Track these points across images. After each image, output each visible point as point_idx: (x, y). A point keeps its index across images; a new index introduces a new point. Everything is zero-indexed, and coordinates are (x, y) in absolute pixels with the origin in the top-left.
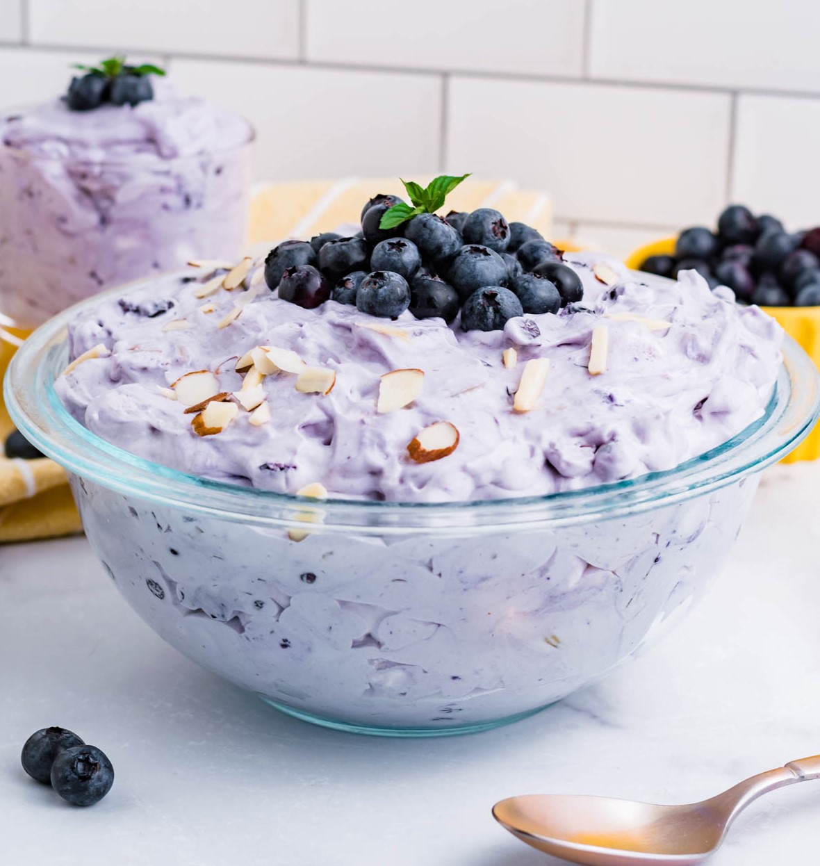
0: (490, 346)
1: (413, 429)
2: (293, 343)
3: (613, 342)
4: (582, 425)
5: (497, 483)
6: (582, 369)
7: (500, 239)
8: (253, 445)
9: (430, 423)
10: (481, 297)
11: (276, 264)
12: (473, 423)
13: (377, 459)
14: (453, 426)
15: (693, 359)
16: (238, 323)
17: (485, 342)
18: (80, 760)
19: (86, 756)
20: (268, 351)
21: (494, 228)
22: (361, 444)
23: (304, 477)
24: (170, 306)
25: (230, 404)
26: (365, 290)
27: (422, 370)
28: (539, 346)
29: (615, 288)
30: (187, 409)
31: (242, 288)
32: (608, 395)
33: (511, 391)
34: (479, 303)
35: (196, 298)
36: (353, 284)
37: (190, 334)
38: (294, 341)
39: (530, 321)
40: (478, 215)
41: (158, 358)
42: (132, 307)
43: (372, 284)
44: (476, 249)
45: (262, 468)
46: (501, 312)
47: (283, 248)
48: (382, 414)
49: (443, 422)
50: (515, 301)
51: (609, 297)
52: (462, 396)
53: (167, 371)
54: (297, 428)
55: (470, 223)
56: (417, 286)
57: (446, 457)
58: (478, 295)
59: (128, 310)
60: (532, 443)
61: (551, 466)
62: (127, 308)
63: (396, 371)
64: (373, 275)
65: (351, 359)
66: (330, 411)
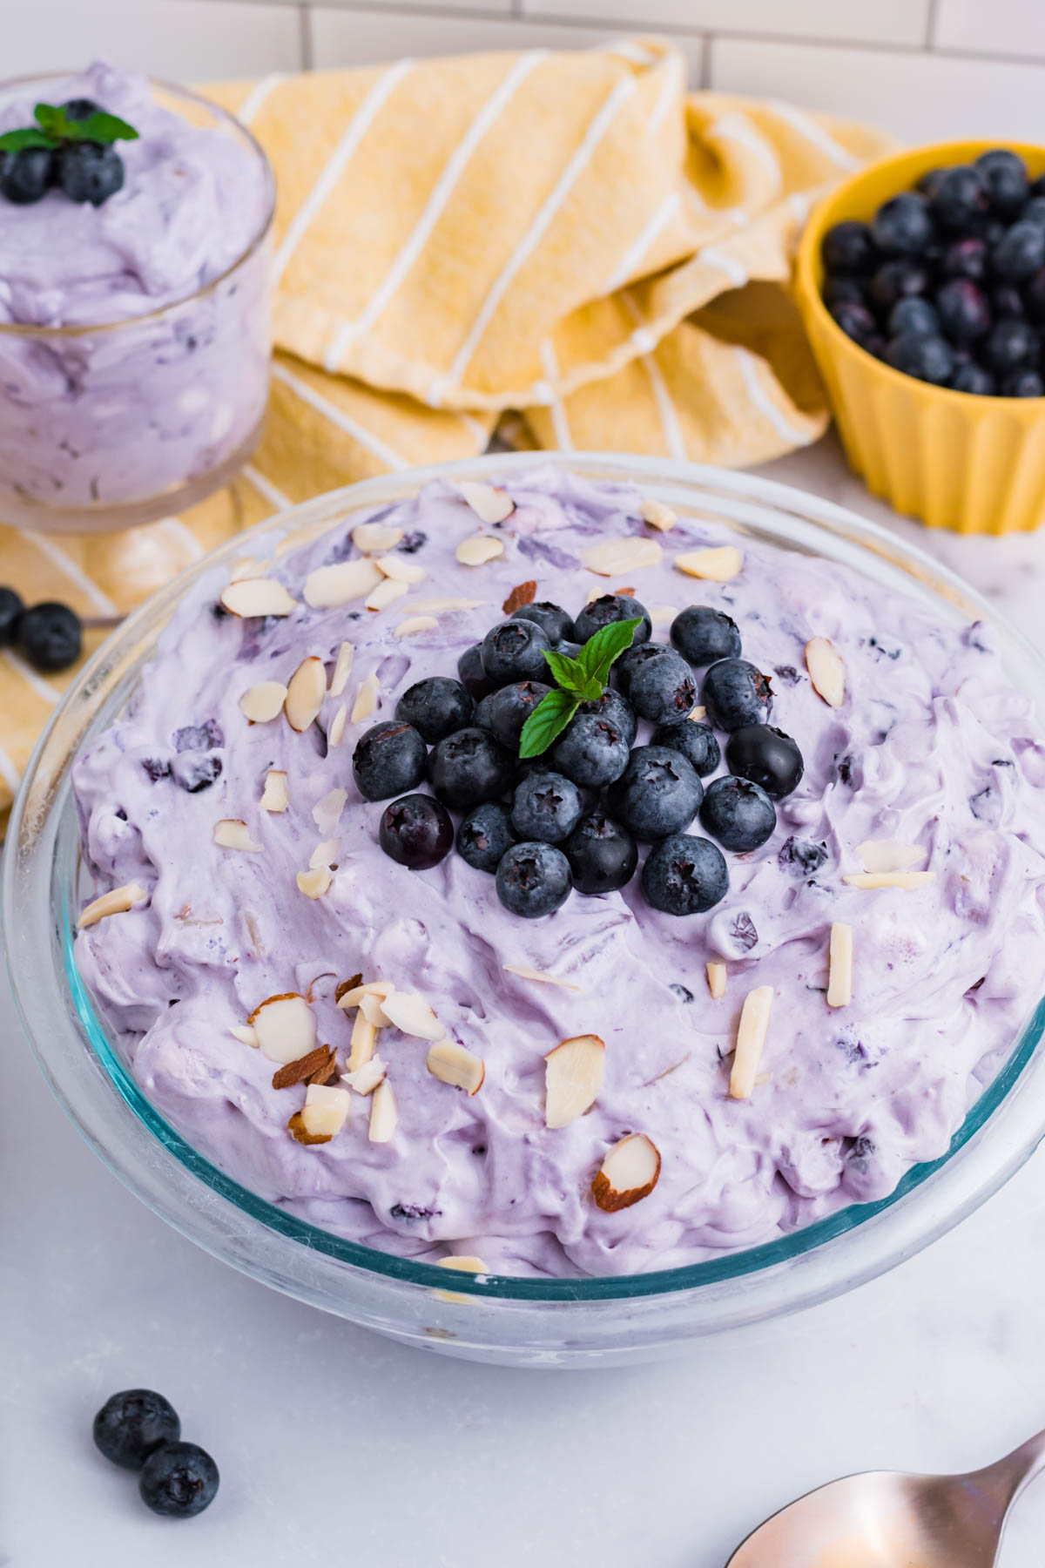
0: (686, 944)
1: (597, 1147)
2: (414, 975)
3: (860, 944)
4: (823, 1115)
5: (715, 1226)
6: (817, 996)
8: (379, 1167)
9: (619, 1134)
10: (670, 869)
11: (370, 774)
12: (677, 1129)
13: (550, 1201)
14: (651, 1144)
15: (964, 917)
16: (326, 901)
18: (175, 1479)
19: (183, 1473)
20: (383, 998)
21: (677, 699)
22: (528, 1180)
23: (452, 1220)
24: (216, 770)
25: (338, 1095)
26: (511, 887)
27: (601, 1037)
28: (758, 960)
29: (847, 759)
30: (276, 1074)
31: (315, 729)
32: (857, 1045)
33: (724, 1052)
34: (668, 878)
35: (246, 722)
36: (488, 842)
37: (256, 868)
38: (416, 972)
39: (744, 918)
40: (653, 680)
41: (220, 939)
42: (161, 768)
43: (519, 881)
44: (656, 765)
45: (395, 1213)
46: (701, 892)
47: (378, 747)
48: (553, 1130)
49: (638, 1134)
50: (719, 868)
51: (839, 774)
52: (659, 1082)
53: (237, 973)
54: (438, 1143)
55: (642, 692)
56: (579, 849)
57: (645, 1199)
58: (667, 865)
59: (157, 775)
60: (758, 1148)
61: (784, 1180)
62: (155, 771)
63: (565, 1041)
64: (520, 860)
65: (499, 1009)
66: (479, 1114)
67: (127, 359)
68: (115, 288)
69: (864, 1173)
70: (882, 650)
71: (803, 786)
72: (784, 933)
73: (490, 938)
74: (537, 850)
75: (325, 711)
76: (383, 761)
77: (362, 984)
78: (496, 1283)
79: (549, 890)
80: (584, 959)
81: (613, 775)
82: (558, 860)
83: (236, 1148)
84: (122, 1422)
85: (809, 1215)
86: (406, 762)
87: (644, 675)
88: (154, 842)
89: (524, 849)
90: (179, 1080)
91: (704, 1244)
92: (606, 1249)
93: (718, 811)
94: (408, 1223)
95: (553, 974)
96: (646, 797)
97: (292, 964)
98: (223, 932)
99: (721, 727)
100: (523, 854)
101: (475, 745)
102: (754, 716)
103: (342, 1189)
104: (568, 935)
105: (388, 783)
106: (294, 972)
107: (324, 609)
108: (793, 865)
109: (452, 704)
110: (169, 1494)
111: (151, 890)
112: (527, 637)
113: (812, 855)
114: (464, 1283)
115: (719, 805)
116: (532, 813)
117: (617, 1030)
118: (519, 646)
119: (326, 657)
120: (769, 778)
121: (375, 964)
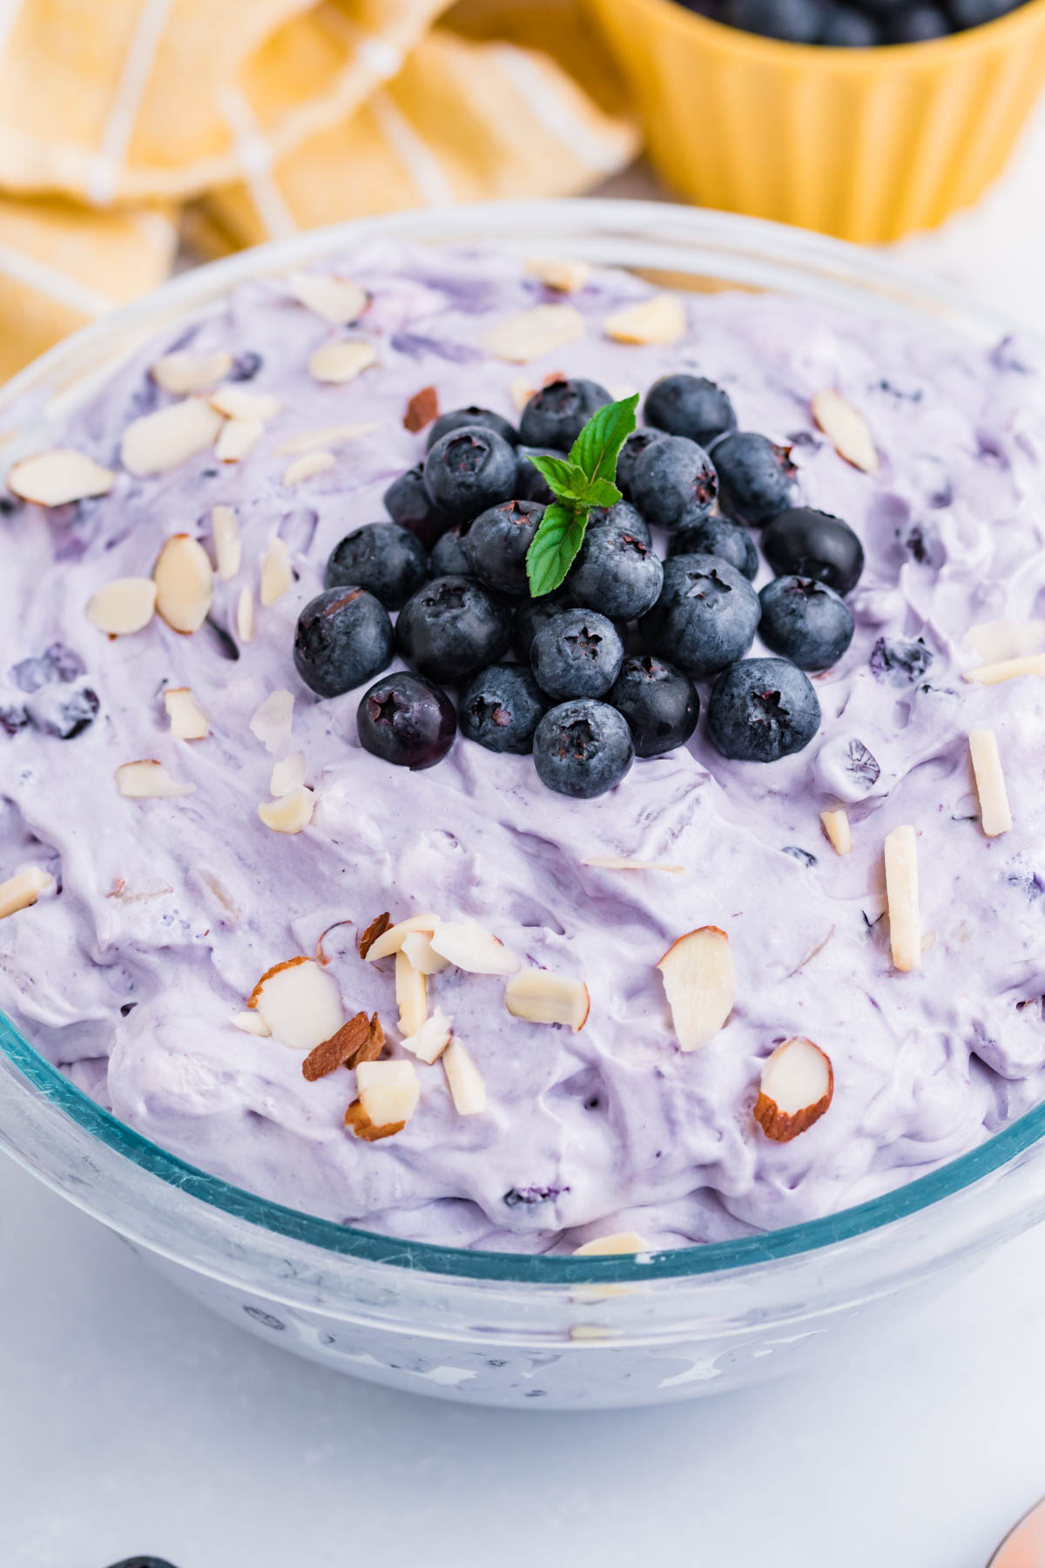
0: (787, 795)
1: (748, 1065)
2: (461, 897)
3: (1008, 751)
4: (1016, 972)
6: (968, 827)
8: (473, 1148)
9: (770, 1045)
10: (749, 703)
12: (841, 1023)
13: (706, 1146)
14: (815, 1046)
16: (316, 833)
17: (776, 787)
20: (430, 934)
21: (698, 492)
22: (671, 1123)
23: (583, 1196)
24: (93, 704)
25: (399, 1069)
26: (561, 761)
27: (720, 927)
28: (886, 796)
29: (915, 531)
30: (305, 1062)
31: (208, 627)
32: (1032, 878)
33: (873, 918)
34: (750, 716)
35: (105, 639)
36: (509, 714)
37: (194, 816)
38: (464, 893)
39: (857, 746)
40: (663, 471)
41: (176, 912)
42: (16, 715)
43: (573, 751)
44: (698, 576)
45: (510, 1201)
46: (792, 725)
47: (331, 624)
48: (689, 1054)
49: (795, 1039)
50: (807, 693)
51: (910, 553)
52: (805, 969)
53: (211, 949)
54: (542, 1102)
55: (653, 489)
57: (823, 1117)
58: (744, 699)
59: (14, 725)
60: (943, 1028)
61: (983, 1064)
62: (10, 722)
63: (675, 942)
64: (567, 724)
65: (582, 918)
66: (590, 1055)
70: (899, 395)
71: (865, 579)
72: (907, 758)
73: (548, 832)
74: (585, 708)
75: (219, 602)
76: (343, 640)
77: (391, 926)
78: (663, 1259)
79: (612, 754)
80: (673, 834)
81: (651, 598)
82: (614, 716)
83: (273, 1170)
85: (1022, 1101)
86: (369, 637)
87: (650, 467)
89: (567, 710)
90: (181, 1097)
91: (903, 1163)
92: (786, 1191)
93: (786, 625)
94: (530, 1211)
95: (644, 857)
96: (695, 619)
97: (284, 924)
98: (177, 901)
99: (745, 521)
100: (567, 716)
101: (460, 596)
102: (783, 499)
103: (428, 1189)
104: (643, 810)
105: (354, 666)
106: (290, 932)
107: (155, 476)
108: (893, 672)
109: (403, 554)
111: (58, 872)
112: (485, 446)
113: (915, 656)
114: (623, 1268)
115: (783, 616)
116: (566, 662)
117: (736, 915)
118: (480, 461)
119: (196, 532)
120: (829, 572)
121: (407, 895)
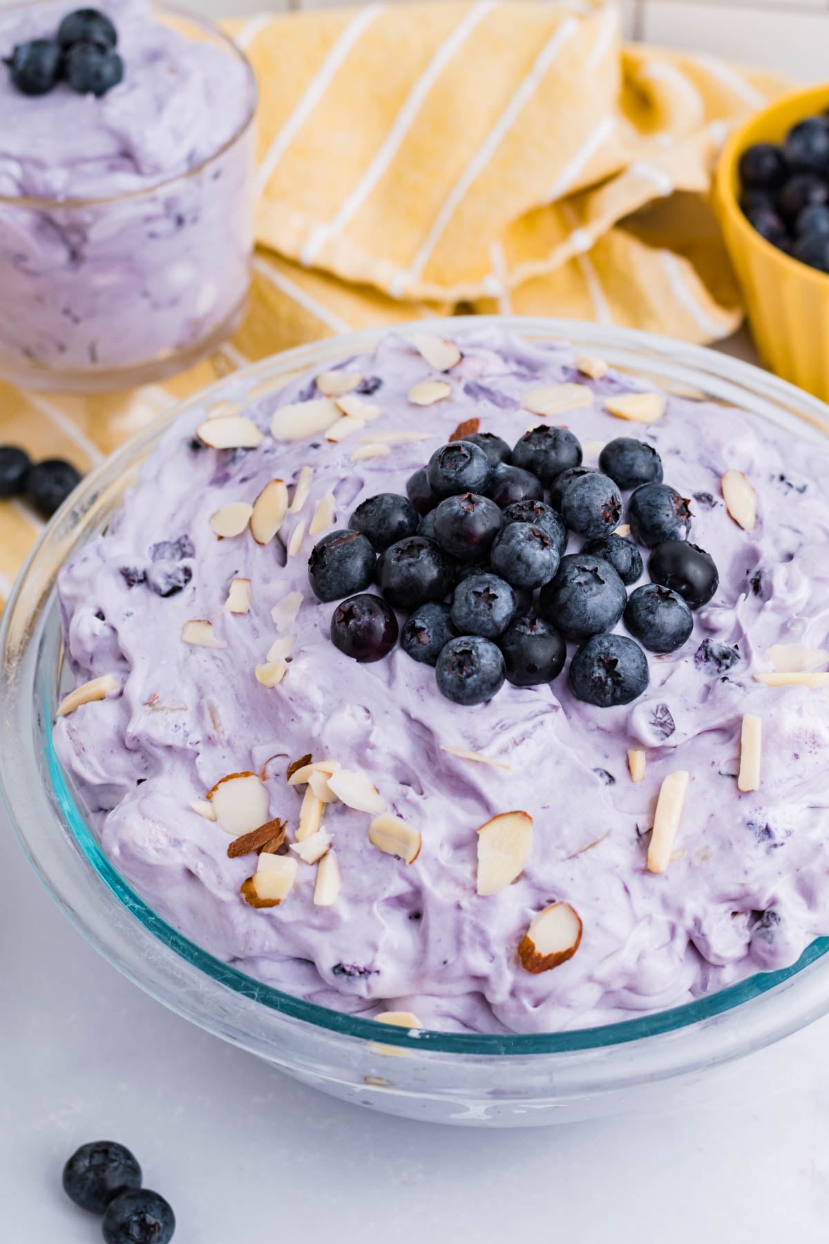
0: (609, 732)
1: (524, 915)
2: (359, 755)
3: (769, 734)
4: (734, 890)
5: (631, 989)
6: (729, 782)
7: (612, 524)
8: (322, 929)
9: (544, 902)
10: (596, 664)
11: (324, 577)
12: (597, 899)
13: (479, 962)
14: (574, 911)
16: (282, 691)
17: (603, 725)
18: (135, 1222)
19: (142, 1216)
20: (330, 775)
21: (604, 513)
22: (459, 944)
23: (389, 980)
24: (187, 578)
25: (287, 862)
26: (449, 676)
27: (529, 813)
28: (675, 747)
29: (758, 573)
30: (231, 845)
31: (277, 542)
32: (764, 827)
33: (642, 831)
34: (593, 672)
35: (216, 538)
36: (429, 636)
37: (218, 662)
38: (361, 752)
39: (662, 709)
40: (583, 495)
41: (184, 724)
42: (137, 575)
43: (457, 670)
44: (584, 570)
45: (337, 971)
46: (623, 685)
47: (332, 552)
48: (484, 897)
49: (561, 903)
50: (640, 663)
51: (751, 587)
52: (582, 856)
53: (198, 754)
54: (377, 909)
55: (573, 506)
56: (512, 644)
57: (567, 962)
58: (593, 659)
59: (134, 581)
60: (672, 918)
61: (696, 949)
62: (131, 578)
63: (496, 817)
64: (458, 651)
65: (436, 786)
66: (416, 882)
67: (122, 232)
68: (113, 168)
69: (770, 943)
70: (790, 485)
71: (717, 598)
72: (699, 724)
73: (429, 722)
74: (474, 642)
75: (286, 526)
76: (336, 564)
77: (311, 763)
78: (428, 1037)
79: (484, 678)
80: (515, 742)
81: (545, 576)
82: (493, 652)
83: (193, 911)
84: (89, 1170)
85: (719, 981)
86: (356, 566)
87: (575, 490)
88: (128, 640)
89: (462, 641)
90: (142, 848)
91: (621, 1006)
92: (530, 1008)
93: (640, 615)
94: (348, 981)
95: (487, 755)
96: (573, 598)
97: (249, 746)
98: (187, 718)
99: (644, 543)
100: (460, 646)
101: (419, 551)
102: (674, 534)
103: (288, 950)
104: (500, 722)
105: (340, 584)
106: (250, 753)
107: (288, 442)
108: (708, 664)
109: (400, 517)
110: (128, 1235)
111: (124, 682)
112: (468, 456)
113: (725, 656)
114: (398, 1036)
115: (641, 608)
116: (469, 608)
117: (544, 808)
118: (461, 464)
119: (288, 480)
120: (687, 587)
121: (324, 745)
